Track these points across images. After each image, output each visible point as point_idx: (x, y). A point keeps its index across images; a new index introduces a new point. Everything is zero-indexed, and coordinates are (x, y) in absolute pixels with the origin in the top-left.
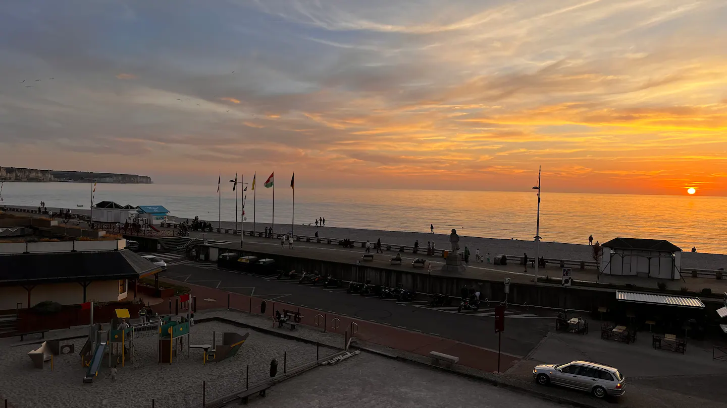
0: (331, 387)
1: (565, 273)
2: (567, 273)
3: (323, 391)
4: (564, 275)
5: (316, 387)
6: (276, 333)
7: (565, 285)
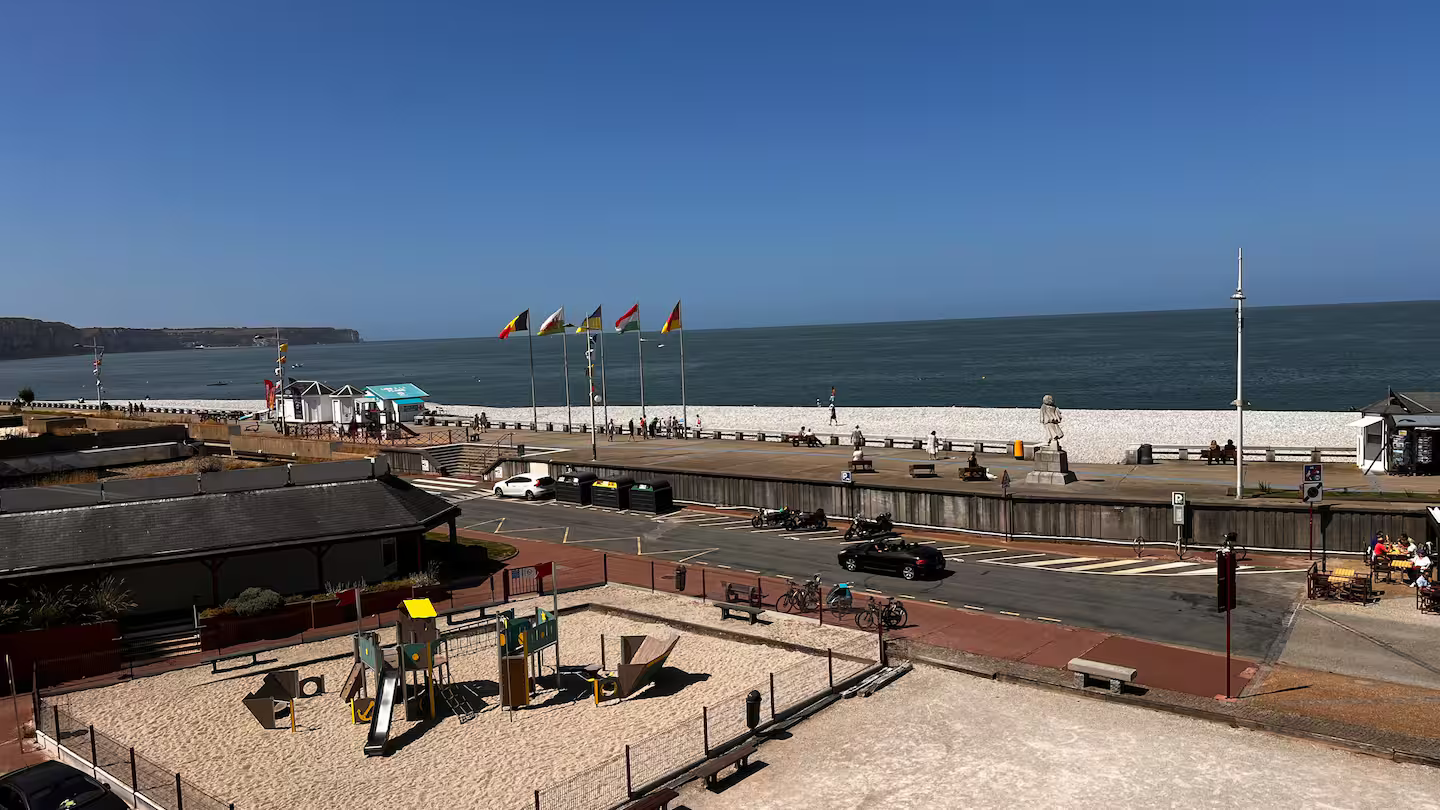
0: (879, 745)
1: (1309, 474)
2: (1313, 476)
3: (864, 755)
4: (1307, 479)
5: (846, 746)
6: (721, 631)
7: (1310, 499)
